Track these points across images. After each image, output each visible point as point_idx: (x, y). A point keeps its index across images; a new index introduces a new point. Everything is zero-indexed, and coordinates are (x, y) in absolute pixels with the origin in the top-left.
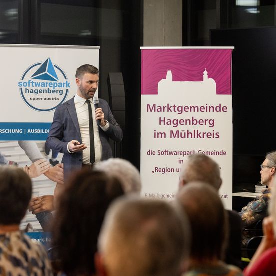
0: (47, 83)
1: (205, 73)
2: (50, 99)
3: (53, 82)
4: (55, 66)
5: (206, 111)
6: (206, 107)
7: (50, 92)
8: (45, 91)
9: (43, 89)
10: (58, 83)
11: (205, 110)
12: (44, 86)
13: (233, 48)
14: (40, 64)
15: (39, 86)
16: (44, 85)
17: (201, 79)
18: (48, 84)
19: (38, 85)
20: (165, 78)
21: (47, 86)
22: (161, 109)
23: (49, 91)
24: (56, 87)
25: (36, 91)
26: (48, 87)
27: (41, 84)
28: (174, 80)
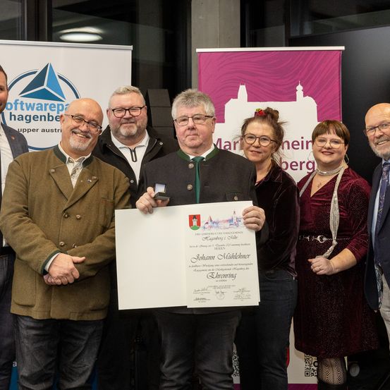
0: (46, 105)
1: (300, 88)
2: (52, 131)
3: (56, 103)
4: (60, 77)
5: (302, 148)
6: (302, 142)
7: (51, 118)
8: (43, 118)
9: (39, 113)
10: (64, 104)
11: (300, 147)
12: (42, 110)
13: (343, 48)
14: (35, 73)
15: (33, 110)
16: (40, 107)
17: (294, 98)
18: (48, 107)
19: (30, 107)
20: (236, 97)
21: (45, 110)
22: (230, 145)
23: (49, 118)
24: (62, 110)
25: (28, 118)
26: (48, 111)
27: (36, 106)
28: (250, 100)
